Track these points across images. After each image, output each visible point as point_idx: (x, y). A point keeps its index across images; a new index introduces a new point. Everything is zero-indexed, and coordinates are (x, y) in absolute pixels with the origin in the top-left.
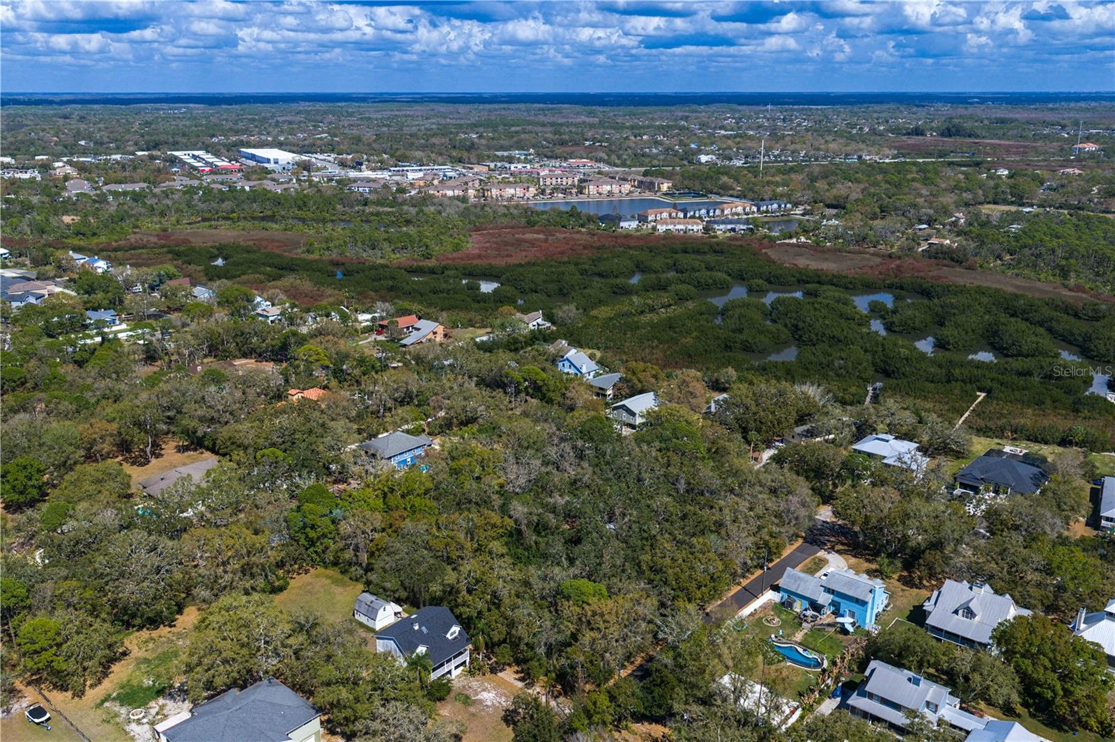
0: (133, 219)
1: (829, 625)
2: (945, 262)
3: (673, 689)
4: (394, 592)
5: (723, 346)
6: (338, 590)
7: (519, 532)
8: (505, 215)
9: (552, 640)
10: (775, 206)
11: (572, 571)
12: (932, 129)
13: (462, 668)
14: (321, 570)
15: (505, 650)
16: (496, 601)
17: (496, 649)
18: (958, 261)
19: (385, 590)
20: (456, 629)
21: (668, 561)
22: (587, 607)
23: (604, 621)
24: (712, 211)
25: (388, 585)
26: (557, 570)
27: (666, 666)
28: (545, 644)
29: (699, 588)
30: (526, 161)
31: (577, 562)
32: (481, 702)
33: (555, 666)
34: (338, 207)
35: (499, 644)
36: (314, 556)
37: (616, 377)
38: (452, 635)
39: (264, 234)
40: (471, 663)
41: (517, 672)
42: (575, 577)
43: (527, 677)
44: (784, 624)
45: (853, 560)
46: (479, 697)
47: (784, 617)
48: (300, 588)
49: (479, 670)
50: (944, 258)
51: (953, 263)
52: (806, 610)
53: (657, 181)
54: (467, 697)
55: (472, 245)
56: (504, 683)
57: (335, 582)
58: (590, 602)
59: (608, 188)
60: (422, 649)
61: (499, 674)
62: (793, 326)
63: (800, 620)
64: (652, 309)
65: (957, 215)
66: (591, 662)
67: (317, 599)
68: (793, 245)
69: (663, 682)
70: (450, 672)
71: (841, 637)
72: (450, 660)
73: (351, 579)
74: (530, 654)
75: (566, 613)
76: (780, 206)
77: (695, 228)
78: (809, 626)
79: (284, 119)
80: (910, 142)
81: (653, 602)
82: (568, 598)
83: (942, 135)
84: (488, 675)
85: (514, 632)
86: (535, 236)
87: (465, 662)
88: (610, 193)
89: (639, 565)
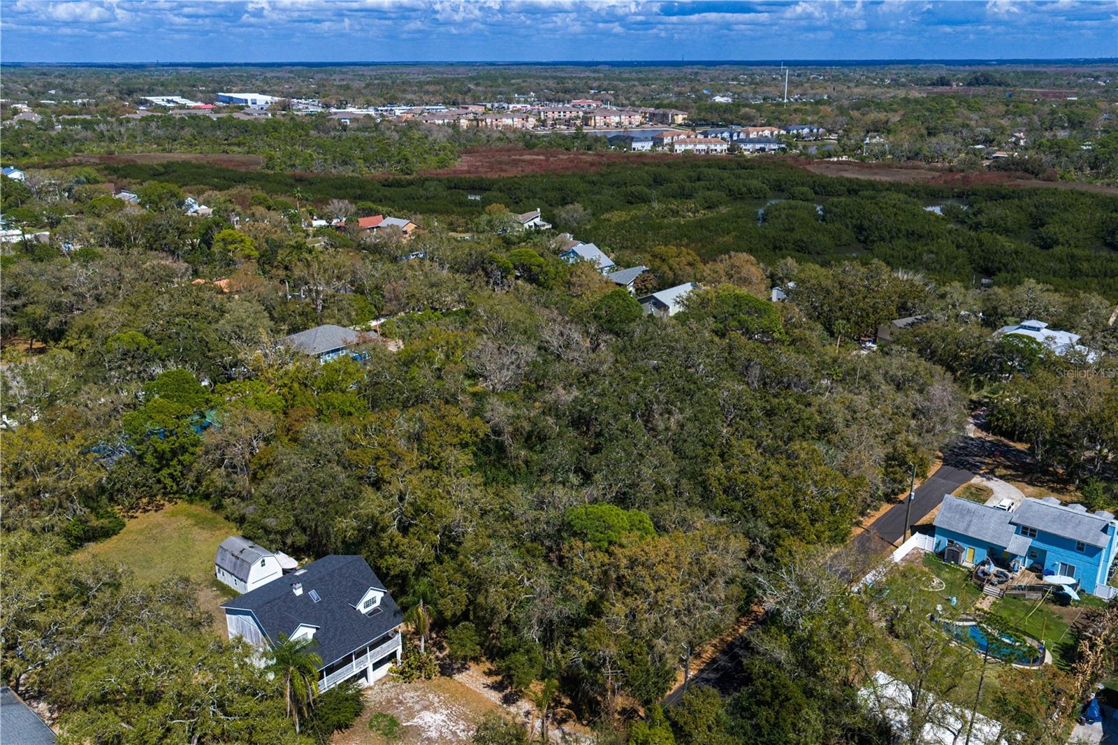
0: (77, 144)
1: (1032, 588)
2: (1018, 174)
3: (797, 710)
4: (284, 534)
5: (771, 246)
6: (200, 534)
7: (501, 448)
8: (500, 139)
9: (552, 614)
10: (806, 131)
11: (588, 492)
12: (958, 79)
13: (389, 665)
14: (182, 505)
15: (466, 631)
16: (449, 545)
17: (450, 631)
18: (1033, 173)
19: (267, 531)
20: (375, 596)
21: (755, 478)
22: (617, 550)
23: (653, 579)
24: (735, 134)
25: (271, 522)
26: (560, 491)
27: (779, 665)
28: (540, 622)
29: (813, 522)
30: (526, 102)
31: (597, 477)
32: (417, 731)
33: (558, 663)
34: (312, 132)
35: (455, 621)
36: (168, 481)
37: (638, 271)
38: (367, 605)
39: (224, 156)
40: (405, 656)
41: (489, 673)
42: (595, 501)
43: (508, 685)
44: (952, 587)
45: (1030, 489)
46: (416, 721)
47: (947, 576)
48: (141, 532)
49: (419, 668)
50: (1016, 170)
51: (1028, 175)
52: (983, 563)
53: (670, 112)
54: (393, 722)
55: (460, 164)
56: (465, 694)
57: (201, 522)
58: (624, 541)
59: (617, 119)
60: (305, 633)
61: (457, 677)
62: (855, 226)
63: (978, 580)
64: (675, 213)
65: (1017, 134)
66: (630, 657)
67: (164, 549)
68: (833, 163)
69: (778, 698)
70: (364, 674)
71: (1055, 608)
72: (362, 653)
73: (227, 518)
74: (512, 640)
75: (580, 562)
76: (811, 131)
77: (719, 148)
78: (997, 590)
79: (273, 75)
80: (935, 90)
81: (738, 545)
82: (582, 536)
83: (970, 84)
84: (437, 679)
85: (481, 599)
86: (534, 157)
87: (393, 655)
88: (619, 124)
89: (704, 485)
